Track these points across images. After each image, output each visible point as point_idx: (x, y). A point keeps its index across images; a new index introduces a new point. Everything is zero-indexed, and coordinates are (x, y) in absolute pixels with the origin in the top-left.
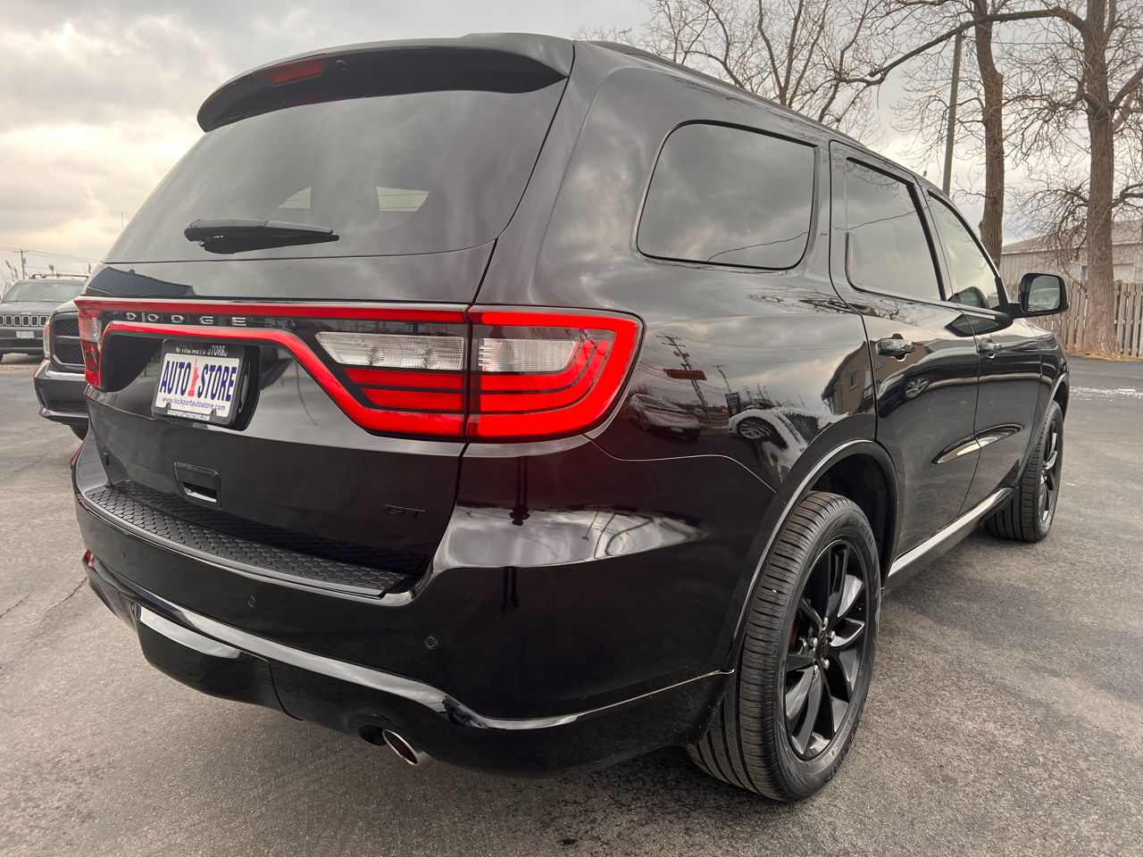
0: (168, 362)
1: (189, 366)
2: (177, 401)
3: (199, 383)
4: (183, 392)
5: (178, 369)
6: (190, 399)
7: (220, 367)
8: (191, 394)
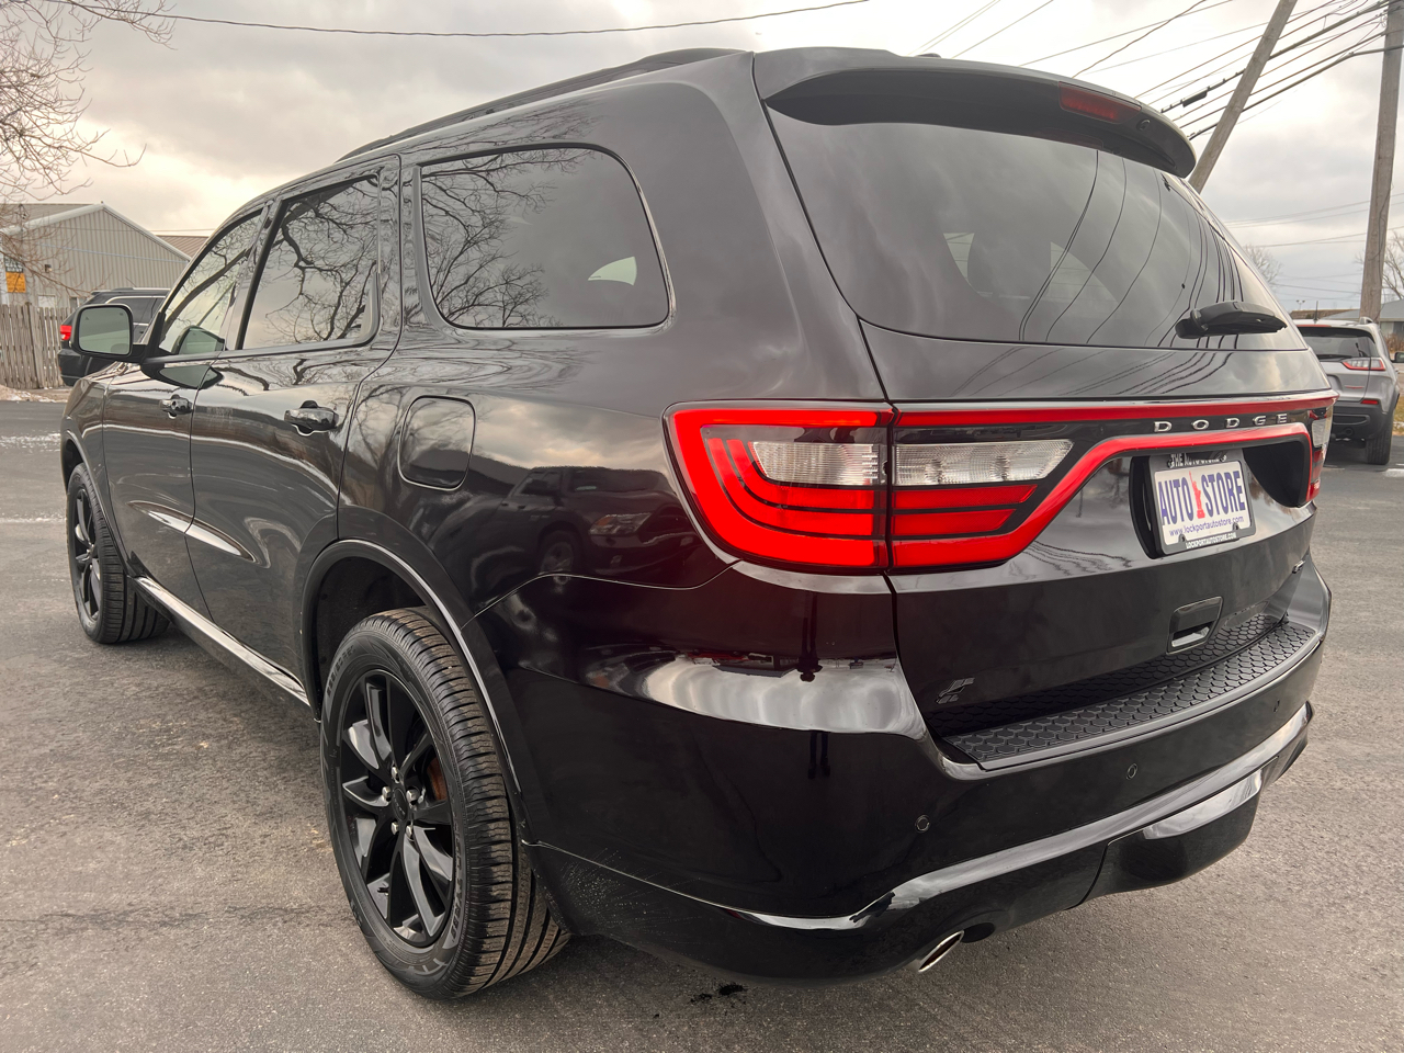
0: (1160, 483)
1: (1184, 480)
2: (1188, 530)
3: (1204, 499)
4: (1191, 517)
5: (1175, 490)
6: (1202, 521)
7: (1219, 475)
8: (1201, 515)
